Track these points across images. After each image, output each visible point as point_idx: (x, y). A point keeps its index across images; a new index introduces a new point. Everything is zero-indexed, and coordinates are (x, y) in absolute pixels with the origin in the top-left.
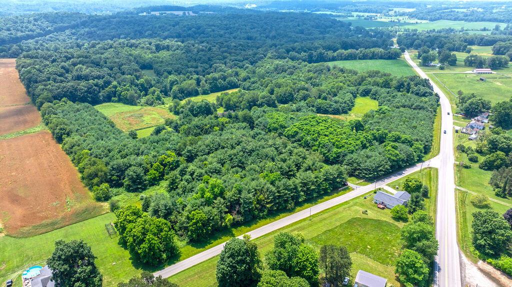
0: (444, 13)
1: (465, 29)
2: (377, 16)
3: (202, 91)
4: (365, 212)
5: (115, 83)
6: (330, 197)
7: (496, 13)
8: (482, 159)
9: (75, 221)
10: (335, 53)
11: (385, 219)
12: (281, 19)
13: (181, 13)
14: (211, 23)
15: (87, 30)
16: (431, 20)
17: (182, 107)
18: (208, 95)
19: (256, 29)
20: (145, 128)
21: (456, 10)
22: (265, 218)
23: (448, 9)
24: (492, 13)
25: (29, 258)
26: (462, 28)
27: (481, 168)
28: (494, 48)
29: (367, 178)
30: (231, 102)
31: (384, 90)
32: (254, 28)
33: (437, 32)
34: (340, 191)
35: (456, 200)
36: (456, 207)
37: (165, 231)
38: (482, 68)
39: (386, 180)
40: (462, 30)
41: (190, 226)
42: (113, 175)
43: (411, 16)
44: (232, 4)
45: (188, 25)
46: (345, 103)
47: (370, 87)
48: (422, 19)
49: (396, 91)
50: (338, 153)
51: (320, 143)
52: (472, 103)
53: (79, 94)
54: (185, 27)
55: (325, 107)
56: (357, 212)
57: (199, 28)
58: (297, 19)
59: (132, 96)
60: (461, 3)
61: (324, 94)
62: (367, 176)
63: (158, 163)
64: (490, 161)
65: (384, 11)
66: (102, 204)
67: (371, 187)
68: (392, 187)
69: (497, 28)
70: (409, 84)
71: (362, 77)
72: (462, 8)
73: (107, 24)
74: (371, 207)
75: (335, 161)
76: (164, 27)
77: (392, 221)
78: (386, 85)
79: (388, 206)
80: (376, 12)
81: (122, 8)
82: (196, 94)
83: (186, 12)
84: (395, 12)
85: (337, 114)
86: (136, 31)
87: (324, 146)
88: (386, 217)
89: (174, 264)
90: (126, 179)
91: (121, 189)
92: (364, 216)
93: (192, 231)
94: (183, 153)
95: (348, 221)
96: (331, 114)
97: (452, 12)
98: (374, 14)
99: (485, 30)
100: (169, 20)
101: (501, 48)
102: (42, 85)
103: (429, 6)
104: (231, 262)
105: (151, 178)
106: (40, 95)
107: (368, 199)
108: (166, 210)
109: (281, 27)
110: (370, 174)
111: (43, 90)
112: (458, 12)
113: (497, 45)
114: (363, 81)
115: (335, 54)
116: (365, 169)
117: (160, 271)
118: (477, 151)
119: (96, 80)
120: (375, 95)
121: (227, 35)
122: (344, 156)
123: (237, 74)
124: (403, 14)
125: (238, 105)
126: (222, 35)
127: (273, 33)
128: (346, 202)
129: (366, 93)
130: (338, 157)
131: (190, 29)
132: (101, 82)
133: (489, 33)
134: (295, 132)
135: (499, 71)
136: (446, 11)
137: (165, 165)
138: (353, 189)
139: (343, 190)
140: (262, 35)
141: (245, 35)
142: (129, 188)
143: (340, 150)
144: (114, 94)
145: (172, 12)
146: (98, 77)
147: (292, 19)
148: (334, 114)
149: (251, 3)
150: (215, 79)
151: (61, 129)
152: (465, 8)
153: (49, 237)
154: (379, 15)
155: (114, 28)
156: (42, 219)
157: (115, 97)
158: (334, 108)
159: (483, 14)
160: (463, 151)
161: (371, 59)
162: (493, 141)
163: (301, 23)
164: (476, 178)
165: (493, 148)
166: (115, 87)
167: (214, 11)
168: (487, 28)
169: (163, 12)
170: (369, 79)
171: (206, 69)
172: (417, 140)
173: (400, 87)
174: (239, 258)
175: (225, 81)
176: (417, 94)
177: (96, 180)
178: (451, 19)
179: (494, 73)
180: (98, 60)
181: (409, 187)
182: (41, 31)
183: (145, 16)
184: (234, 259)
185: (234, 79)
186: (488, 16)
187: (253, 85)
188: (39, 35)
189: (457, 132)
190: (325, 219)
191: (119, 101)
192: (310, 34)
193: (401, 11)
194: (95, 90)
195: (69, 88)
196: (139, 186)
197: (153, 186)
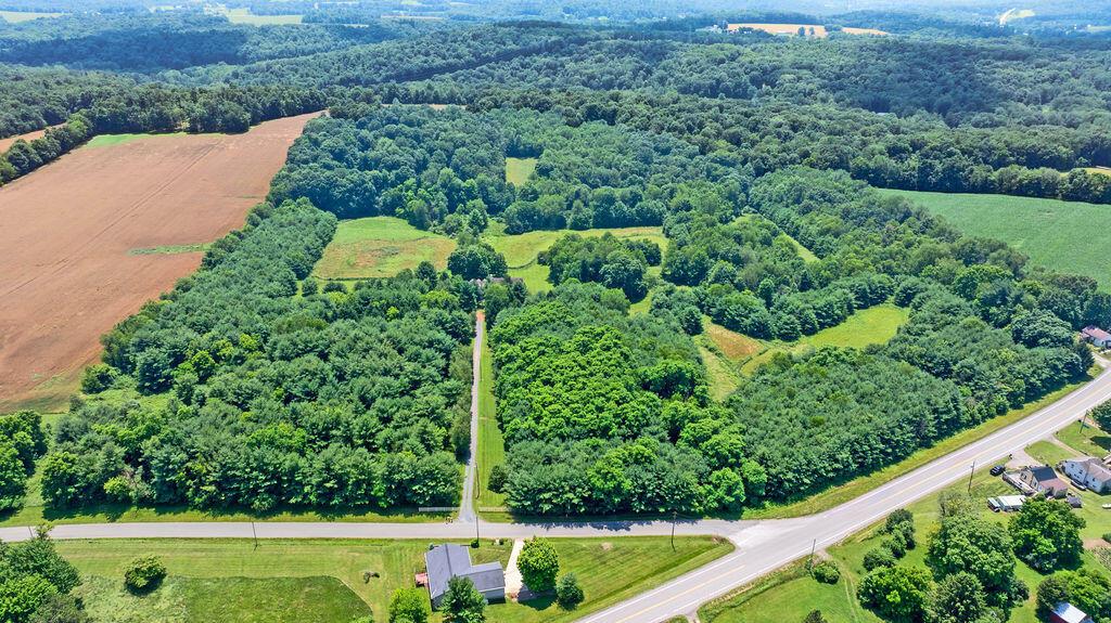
3: (571, 222)
5: (411, 181)
6: (385, 518)
10: (996, 173)
15: (548, 60)
34: (421, 513)
39: (635, 525)
47: (924, 284)
59: (421, 211)
63: (205, 352)
64: (878, 586)
78: (968, 287)
82: (560, 225)
83: (808, 28)
92: (355, 585)
115: (995, 175)
119: (384, 171)
120: (917, 308)
123: (671, 194)
129: (906, 299)
132: (391, 175)
137: (218, 359)
138: (453, 520)
139: (428, 514)
146: (396, 166)
150: (610, 200)
157: (403, 206)
173: (992, 302)
182: (473, 59)
188: (470, 65)
194: (366, 189)
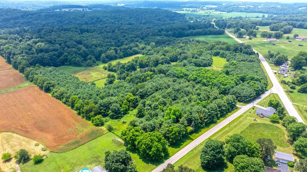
0: (234, 8)
1: (247, 17)
2: (197, 10)
3: (119, 57)
4: (255, 120)
5: (66, 54)
7: (260, 8)
8: (298, 88)
9: (90, 139)
11: (267, 123)
12: (146, 12)
13: (81, 9)
14: (105, 15)
16: (228, 12)
17: (114, 67)
18: (122, 59)
19: (133, 19)
20: (96, 80)
21: (240, 6)
22: (204, 128)
23: (235, 5)
24: (258, 8)
25: (75, 165)
26: (246, 16)
27: (298, 92)
28: (271, 27)
29: (245, 101)
30: (143, 62)
31: (227, 52)
32: (131, 18)
33: (234, 19)
34: (234, 109)
35: (296, 110)
36: (298, 113)
37: (163, 139)
38: (271, 38)
39: (254, 102)
40: (246, 18)
41: (171, 136)
42: (102, 110)
43: (216, 10)
44: (109, 4)
45: (91, 17)
46: (209, 60)
47: (218, 50)
48: (223, 11)
49: (234, 52)
50: (225, 88)
51: (213, 83)
52: (280, 57)
53: (45, 61)
54: (89, 18)
55: (199, 63)
56: (250, 120)
57: (98, 18)
58: (155, 12)
59: (78, 61)
60: (240, 2)
61: (196, 56)
62: (245, 100)
63: (126, 101)
64: (304, 88)
65: (201, 7)
66: (100, 128)
67: (249, 106)
68: (260, 105)
69: (263, 16)
70: (241, 48)
71: (213, 45)
72: (242, 5)
73: (39, 17)
74: (256, 117)
75: (225, 92)
76: (76, 18)
77: (271, 124)
78: (228, 49)
79: (265, 116)
80: (196, 8)
81: (40, 7)
82: (115, 58)
83: (85, 9)
84: (207, 7)
85: (206, 67)
86: (58, 21)
87: (215, 85)
88: (267, 121)
89: (169, 159)
90: (110, 111)
91: (108, 118)
92: (255, 122)
93: (172, 139)
94: (137, 93)
95: (250, 125)
96: (202, 67)
97: (238, 7)
98: (195, 9)
99: (257, 17)
100: (78, 14)
101: (274, 27)
102: (21, 56)
103: (224, 4)
104: (213, 153)
105: (124, 110)
106: (21, 63)
107: (252, 113)
108: (151, 127)
109: (147, 17)
110: (247, 99)
111: (21, 59)
112: (241, 7)
113: (272, 25)
114: (213, 48)
116: (243, 96)
117: (163, 164)
118: (293, 83)
119: (53, 52)
120: (223, 55)
121: (116, 23)
122: (229, 90)
123: (137, 46)
124: (211, 9)
125: (147, 64)
126: (113, 22)
127: (144, 21)
128: (241, 115)
129: (217, 54)
130: (225, 90)
131: (92, 19)
132: (56, 53)
133: (260, 19)
134: (196, 77)
135: (279, 39)
136: (235, 6)
137: (129, 101)
138: (241, 108)
139: (236, 109)
140: (137, 22)
141: (127, 22)
142: (113, 117)
143: (226, 87)
144: (66, 60)
145: (77, 9)
146: (54, 50)
147: (152, 12)
148: (204, 66)
149: (120, 3)
150: (125, 49)
151: (48, 84)
152: (243, 5)
153: (79, 150)
154: (198, 9)
155: (44, 20)
156: (67, 140)
157: (67, 62)
158: (204, 63)
159: (254, 8)
160: (285, 84)
161: (209, 34)
162: (302, 77)
163: (158, 15)
164: (299, 97)
165: (302, 81)
166: (67, 56)
167: (101, 8)
168: (258, 16)
169: (70, 9)
170: (217, 46)
171: (117, 43)
172: (262, 79)
173: (236, 50)
174: (218, 150)
175: (131, 50)
176: (247, 54)
177: (92, 113)
178: (238, 12)
179: (278, 41)
180: (50, 39)
181: (272, 104)
183: (59, 11)
184: (214, 151)
185: (136, 49)
186: (257, 10)
187: (150, 52)
189: (275, 73)
190: (236, 126)
191: (70, 64)
192: (165, 21)
193: (210, 7)
194: (54, 58)
195: (39, 58)
196: (119, 115)
197: (126, 114)
